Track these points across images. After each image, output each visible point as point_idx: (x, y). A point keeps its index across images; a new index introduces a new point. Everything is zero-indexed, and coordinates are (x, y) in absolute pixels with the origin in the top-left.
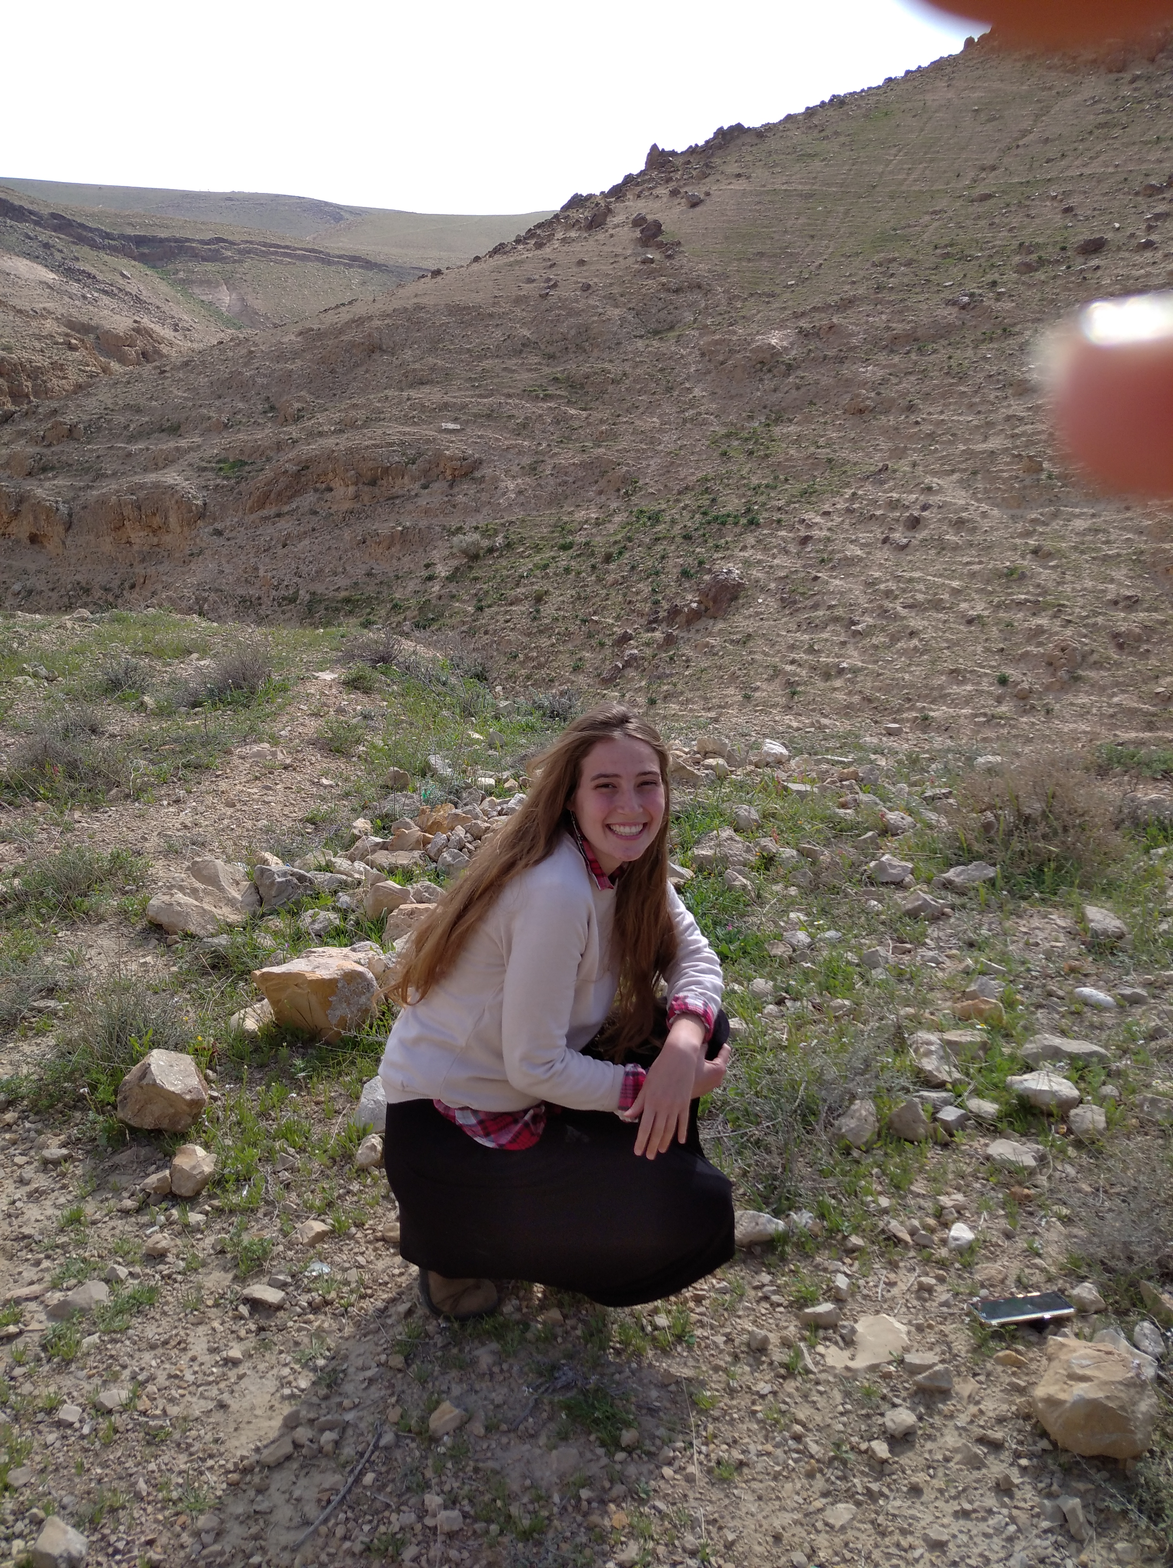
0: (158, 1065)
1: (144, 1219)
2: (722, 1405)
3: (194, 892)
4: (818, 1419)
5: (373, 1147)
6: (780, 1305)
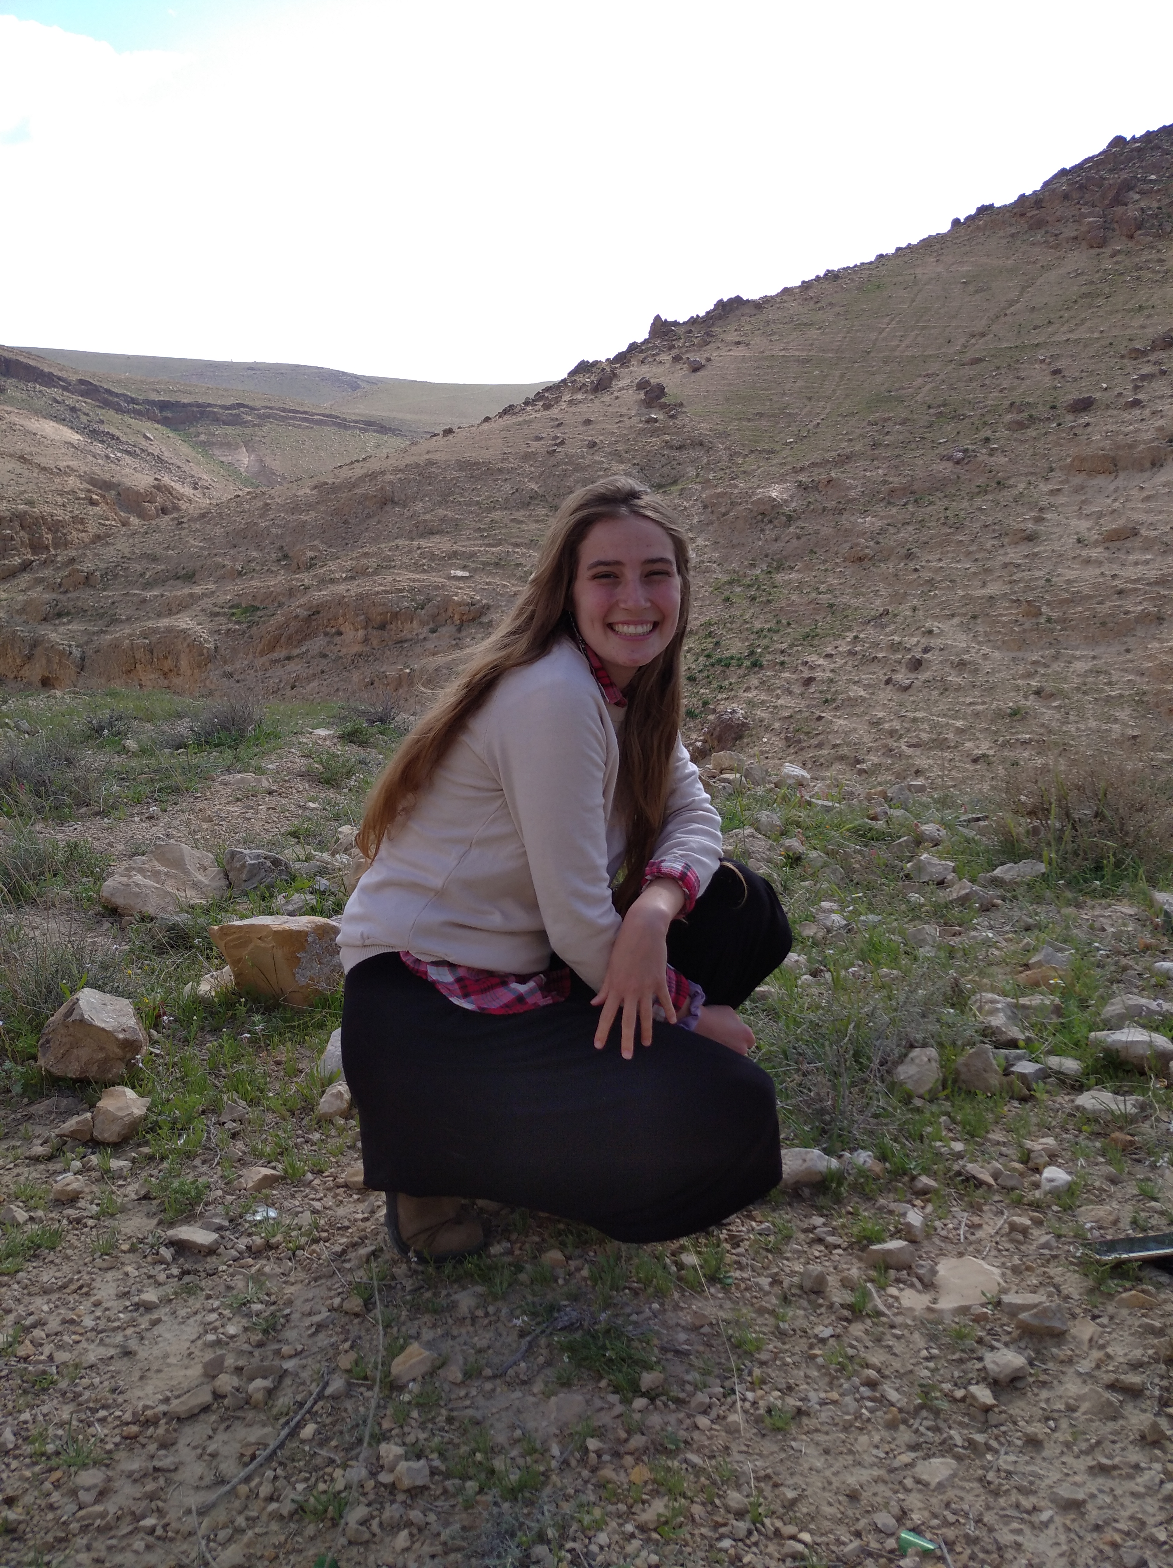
0: (88, 1002)
1: (58, 1166)
2: (771, 1347)
3: (156, 874)
4: (897, 1365)
5: (340, 1095)
6: (838, 1247)
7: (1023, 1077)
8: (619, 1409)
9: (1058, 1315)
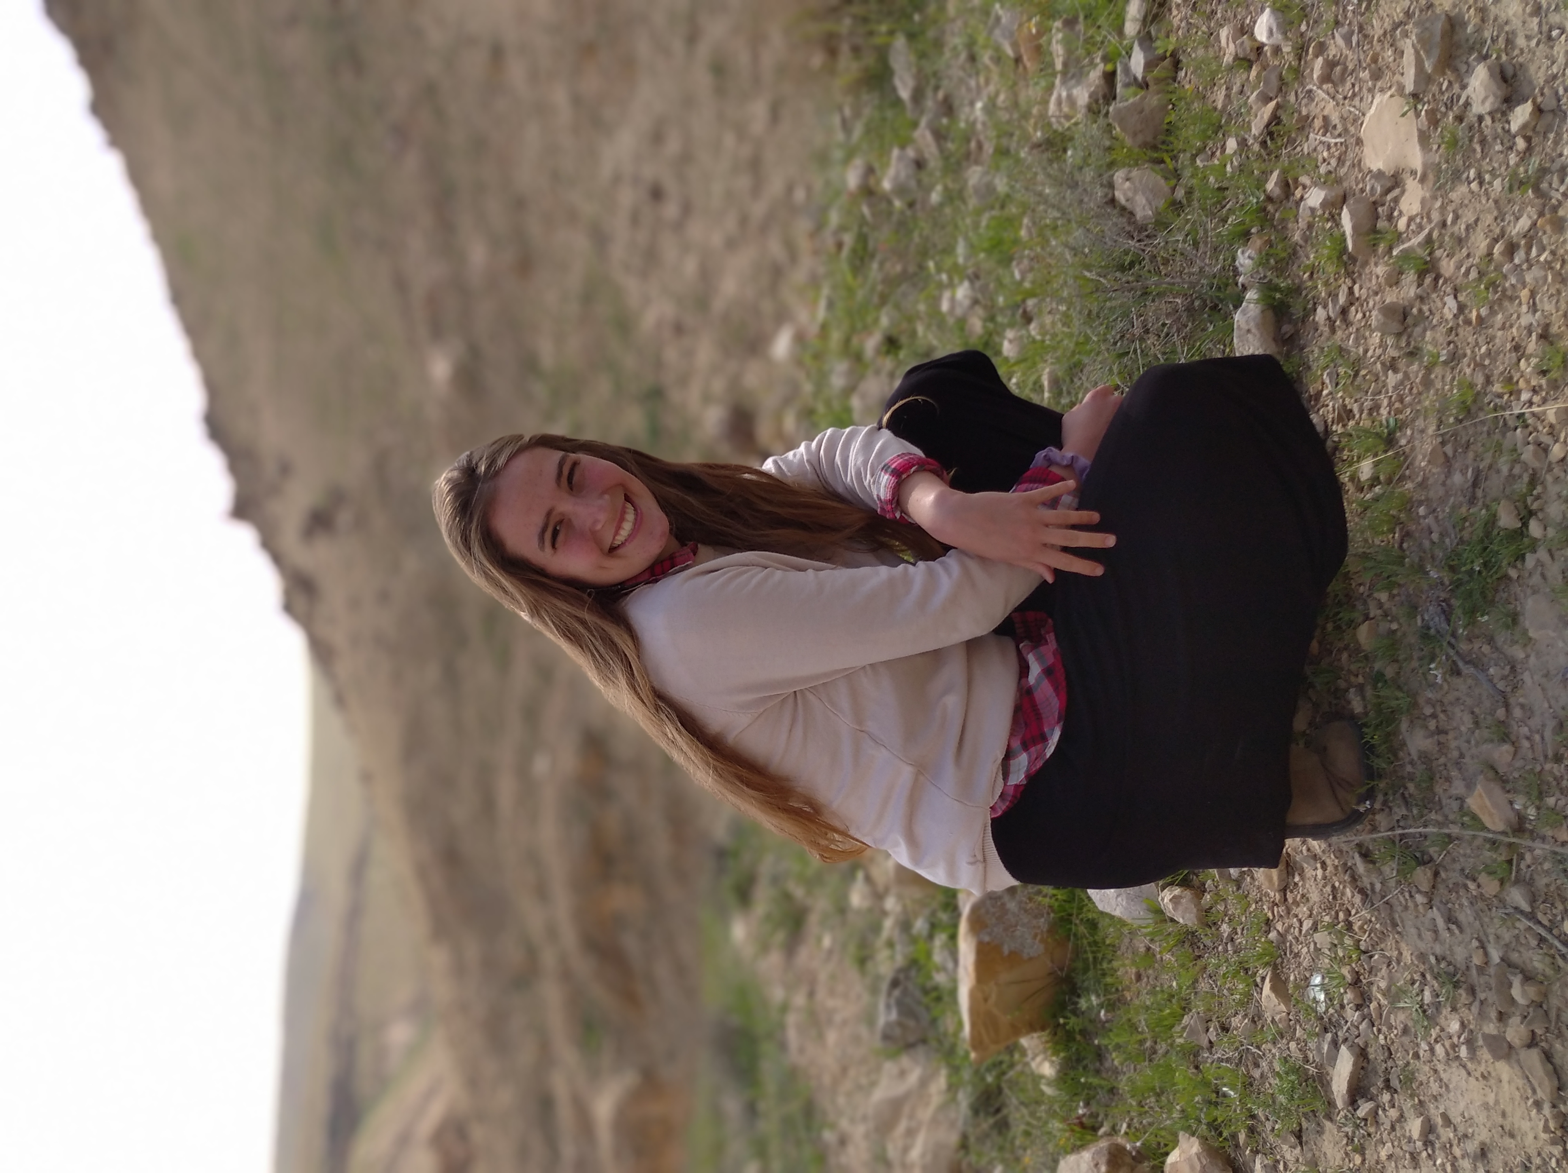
5: (1175, 900)
6: (1351, 290)
7: (1149, 66)
8: (1542, 554)
9: (1428, 25)
